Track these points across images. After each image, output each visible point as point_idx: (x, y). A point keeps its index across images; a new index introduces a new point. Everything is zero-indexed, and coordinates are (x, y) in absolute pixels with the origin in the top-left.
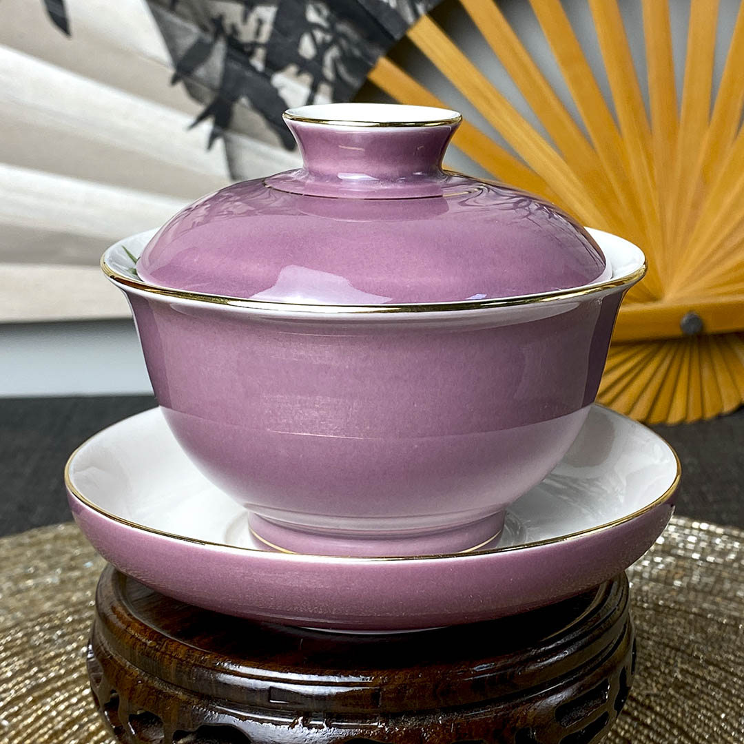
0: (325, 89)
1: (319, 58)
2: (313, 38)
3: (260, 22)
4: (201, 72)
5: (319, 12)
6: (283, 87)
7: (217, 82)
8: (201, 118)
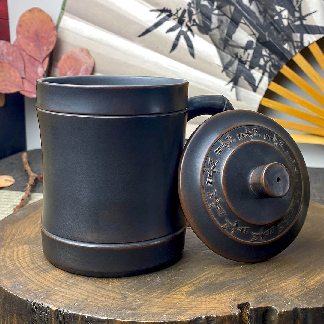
0: (266, 74)
1: (265, 65)
2: (264, 59)
3: (249, 54)
4: (230, 69)
5: (266, 52)
6: (254, 73)
7: (235, 72)
8: (230, 82)
